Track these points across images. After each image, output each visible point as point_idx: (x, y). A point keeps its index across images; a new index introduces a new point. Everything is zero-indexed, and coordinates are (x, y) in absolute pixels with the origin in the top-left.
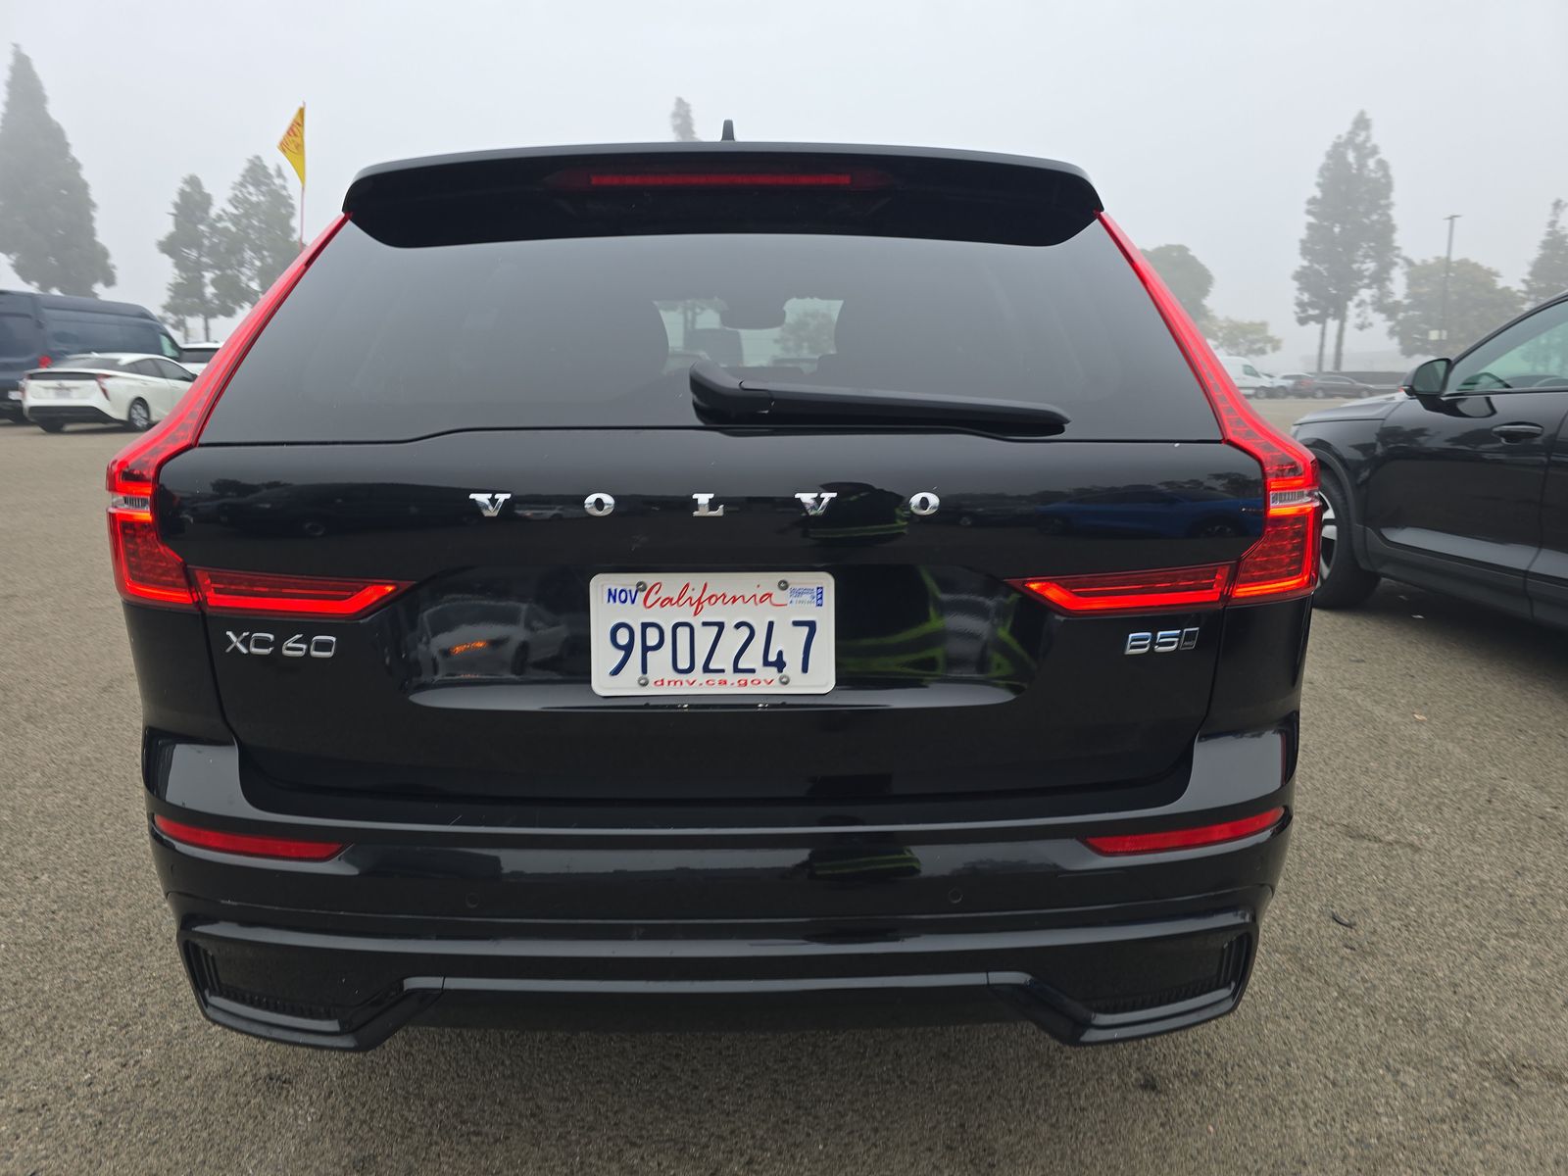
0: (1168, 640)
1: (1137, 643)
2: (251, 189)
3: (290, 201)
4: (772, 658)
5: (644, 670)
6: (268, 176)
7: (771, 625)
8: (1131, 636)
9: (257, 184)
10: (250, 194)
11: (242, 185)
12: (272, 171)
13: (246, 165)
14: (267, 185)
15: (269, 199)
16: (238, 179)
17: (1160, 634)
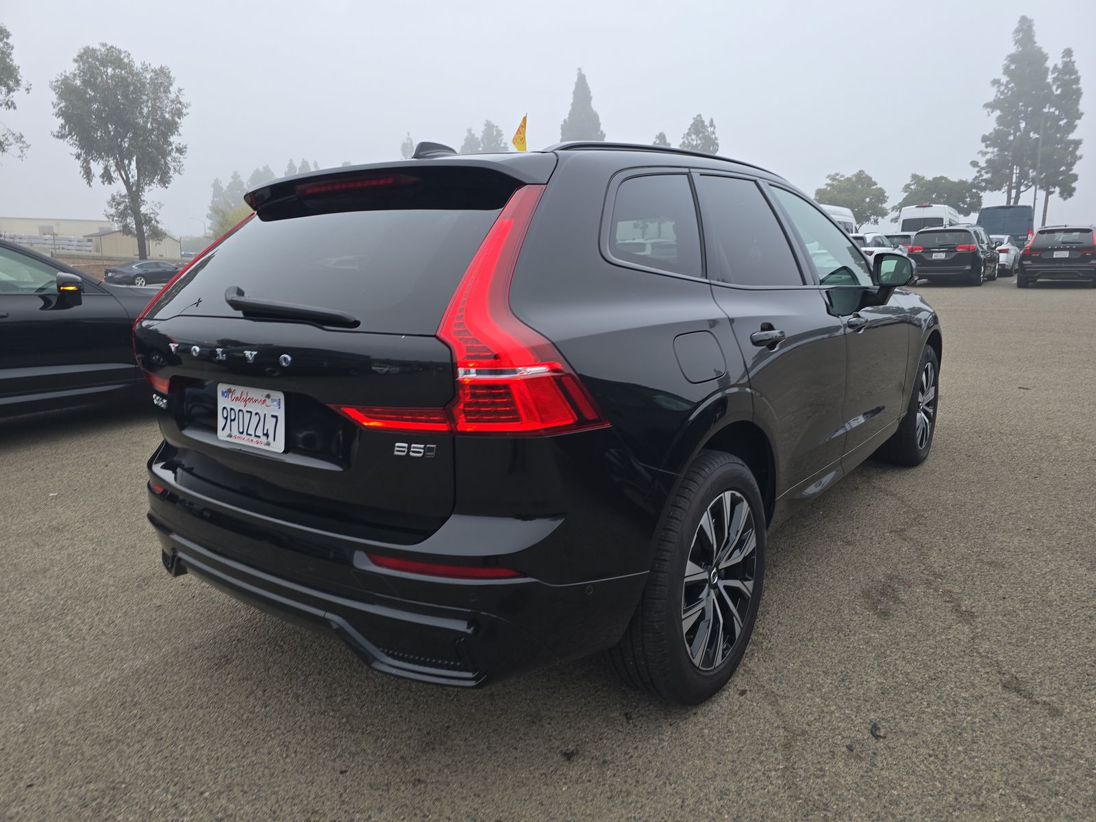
0: (418, 449)
1: (400, 448)
2: (694, 137)
3: (716, 142)
4: (265, 432)
5: (231, 430)
6: (704, 127)
7: (265, 415)
8: (397, 444)
9: (697, 133)
10: (693, 140)
11: (688, 134)
12: (707, 123)
13: (692, 122)
14: (704, 133)
15: (703, 141)
16: (686, 131)
17: (413, 445)
